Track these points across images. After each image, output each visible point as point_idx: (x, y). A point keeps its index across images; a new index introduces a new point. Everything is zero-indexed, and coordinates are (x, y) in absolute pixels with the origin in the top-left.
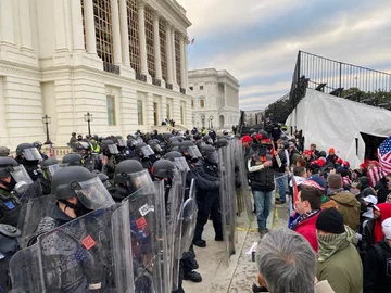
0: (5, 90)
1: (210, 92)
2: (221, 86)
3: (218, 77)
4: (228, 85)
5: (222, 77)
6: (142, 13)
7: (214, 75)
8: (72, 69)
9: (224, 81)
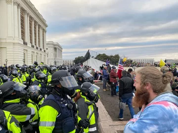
0: (7, 51)
1: (50, 51)
2: (55, 49)
3: (54, 45)
4: (58, 49)
5: (56, 45)
6: (33, 23)
7: (53, 44)
8: (14, 44)
9: (57, 47)
